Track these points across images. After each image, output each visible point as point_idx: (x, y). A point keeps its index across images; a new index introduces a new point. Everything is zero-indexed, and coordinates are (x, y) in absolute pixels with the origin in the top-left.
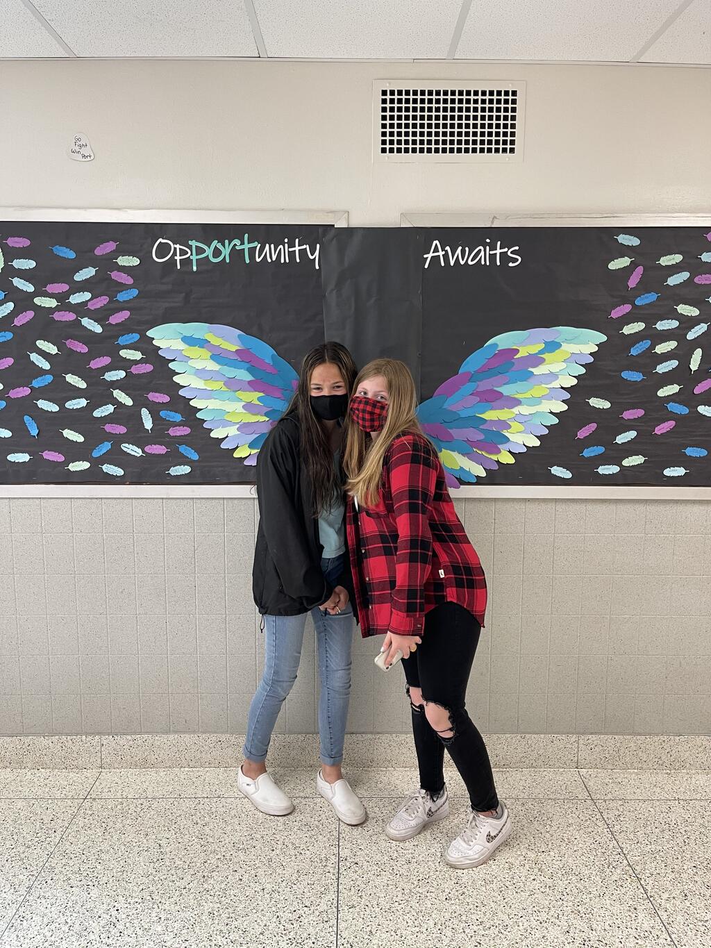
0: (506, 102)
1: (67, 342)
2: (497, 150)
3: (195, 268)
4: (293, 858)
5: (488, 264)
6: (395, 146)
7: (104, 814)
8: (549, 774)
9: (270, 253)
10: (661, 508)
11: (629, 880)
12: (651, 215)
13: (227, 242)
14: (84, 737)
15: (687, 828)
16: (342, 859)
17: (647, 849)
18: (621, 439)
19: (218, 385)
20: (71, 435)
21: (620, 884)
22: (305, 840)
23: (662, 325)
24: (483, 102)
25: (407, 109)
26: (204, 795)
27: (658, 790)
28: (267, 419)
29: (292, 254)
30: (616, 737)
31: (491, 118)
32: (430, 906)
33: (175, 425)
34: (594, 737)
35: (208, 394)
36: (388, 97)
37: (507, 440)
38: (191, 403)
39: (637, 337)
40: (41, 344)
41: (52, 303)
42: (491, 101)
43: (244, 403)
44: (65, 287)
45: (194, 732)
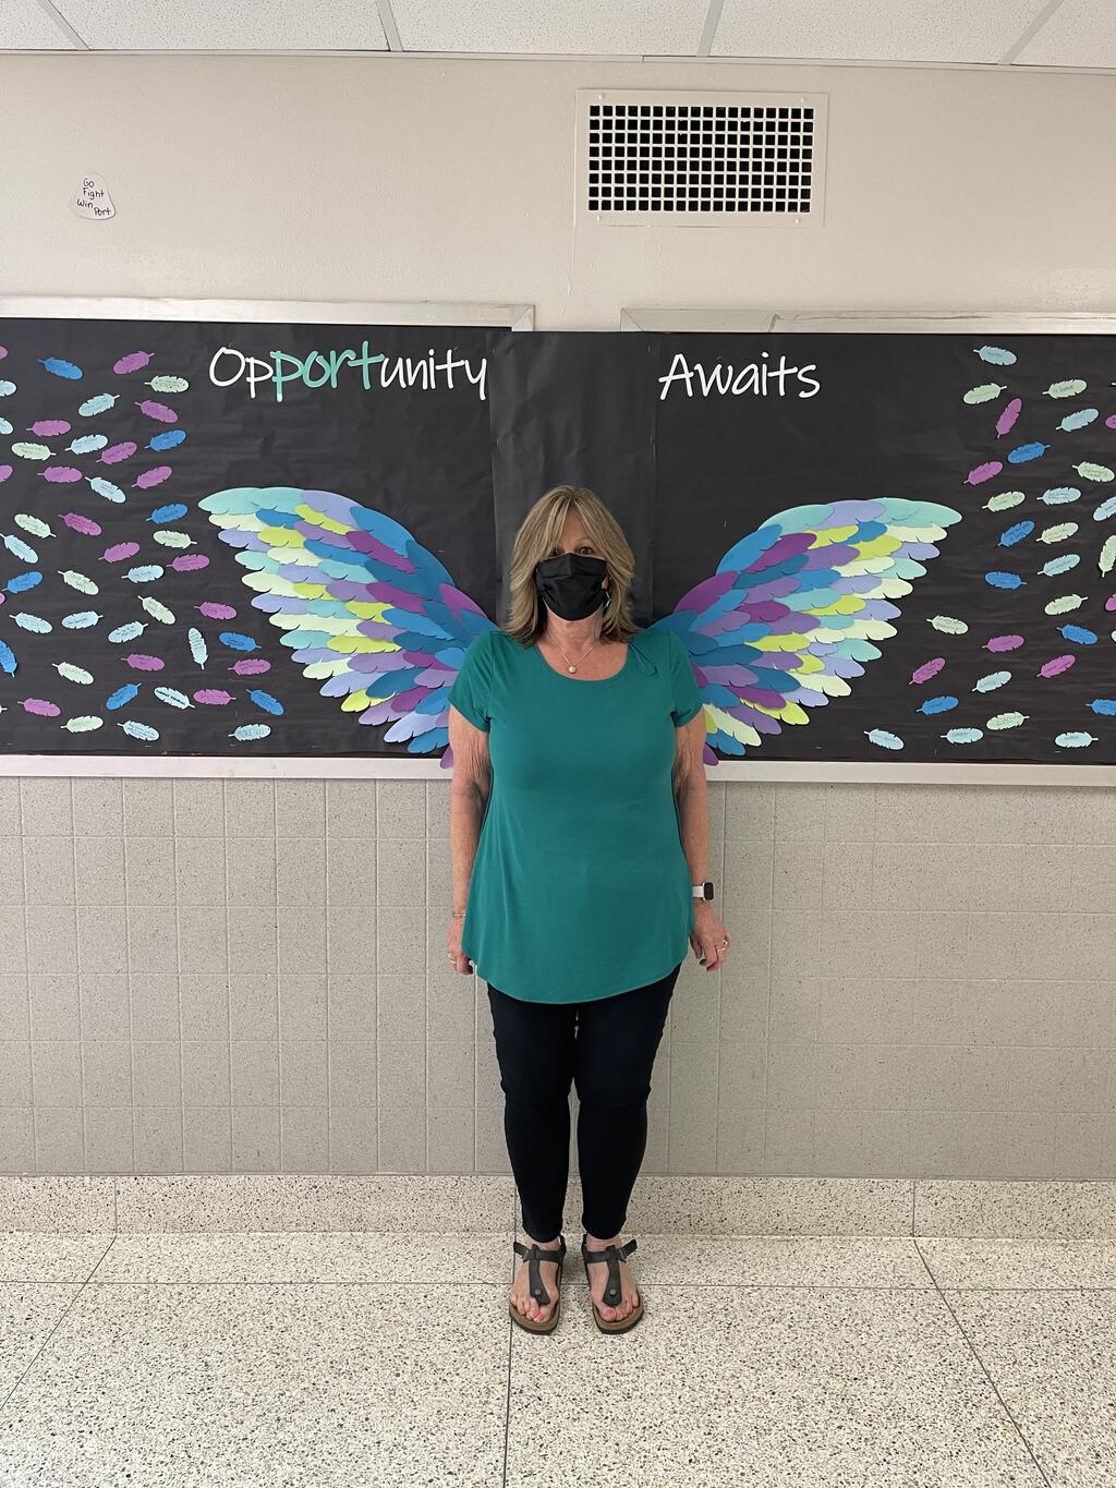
0: (796, 127)
1: (67, 518)
2: (780, 207)
3: (280, 398)
4: (432, 1387)
5: (765, 393)
6: (613, 198)
7: (116, 1309)
8: (865, 1246)
9: (405, 372)
10: (1050, 800)
11: (1001, 1428)
12: (1034, 315)
13: (333, 354)
14: (87, 1179)
15: (1097, 1338)
16: (514, 1391)
17: (1031, 1374)
18: (986, 684)
19: (317, 591)
20: (71, 672)
21: (985, 1434)
22: (454, 1356)
23: (1055, 497)
24: (758, 127)
25: (632, 138)
26: (285, 1279)
27: (1048, 1273)
28: (398, 648)
29: (441, 375)
30: (978, 1183)
31: (770, 153)
32: (661, 1473)
33: (244, 656)
34: (938, 1184)
35: (299, 606)
36: (601, 118)
37: (796, 685)
38: (272, 620)
39: (1011, 517)
40: (25, 521)
41: (41, 453)
42: (771, 126)
43: (359, 621)
44: (63, 427)
45: (272, 1171)
